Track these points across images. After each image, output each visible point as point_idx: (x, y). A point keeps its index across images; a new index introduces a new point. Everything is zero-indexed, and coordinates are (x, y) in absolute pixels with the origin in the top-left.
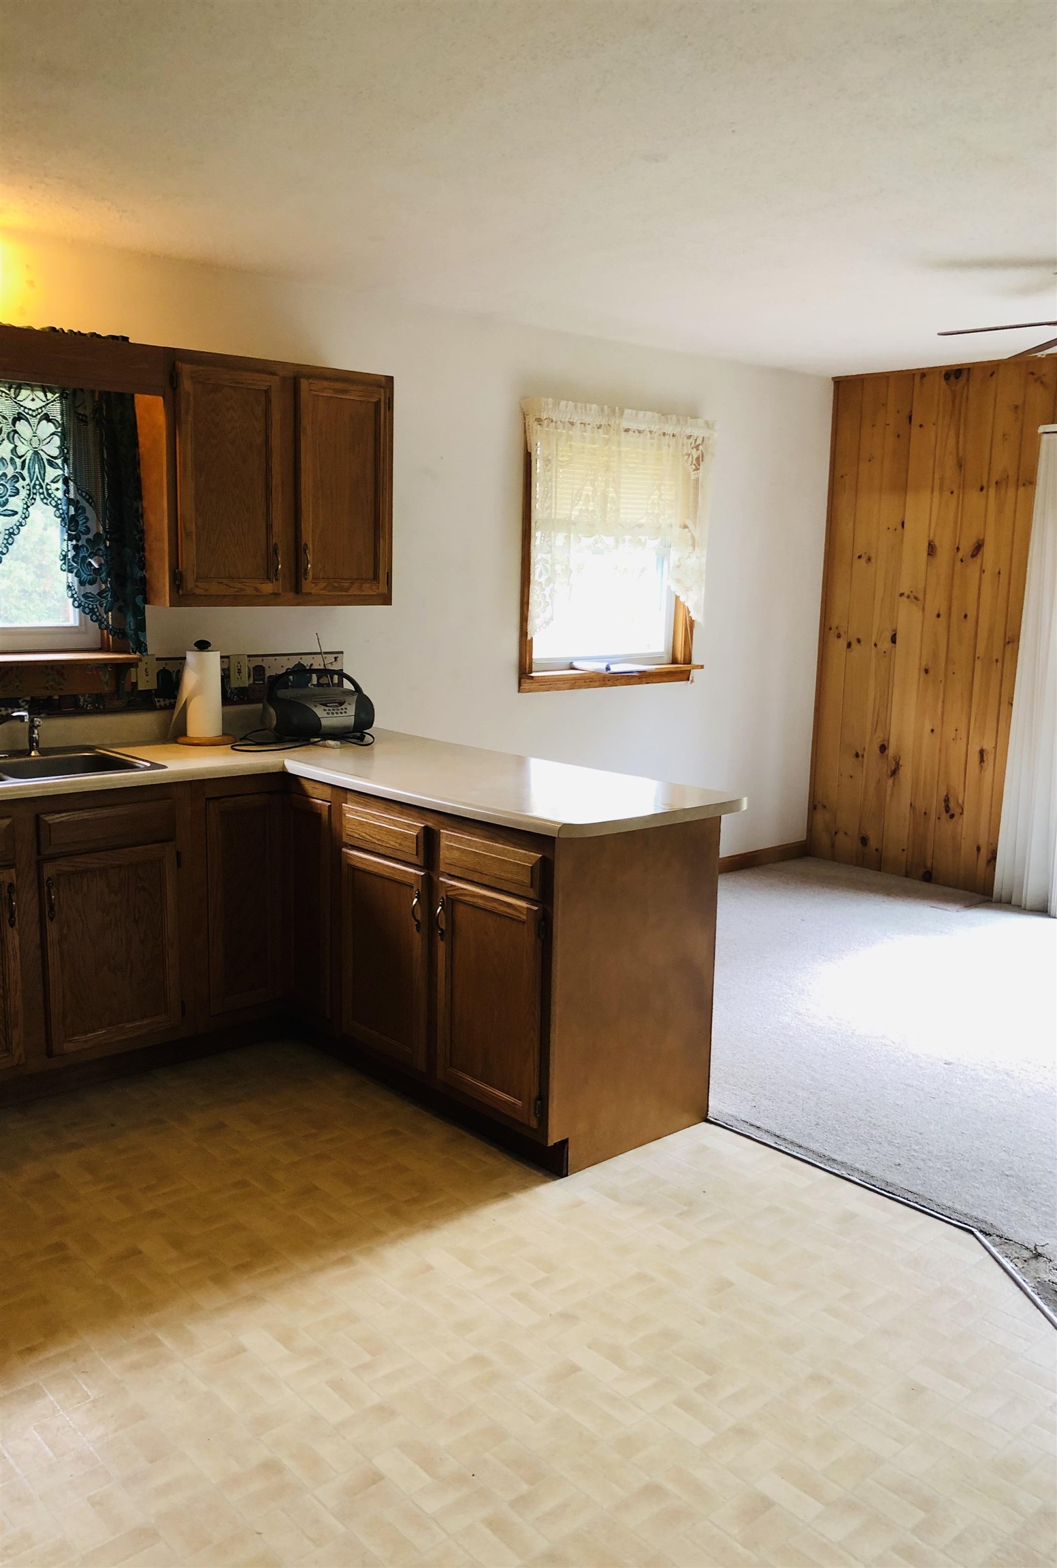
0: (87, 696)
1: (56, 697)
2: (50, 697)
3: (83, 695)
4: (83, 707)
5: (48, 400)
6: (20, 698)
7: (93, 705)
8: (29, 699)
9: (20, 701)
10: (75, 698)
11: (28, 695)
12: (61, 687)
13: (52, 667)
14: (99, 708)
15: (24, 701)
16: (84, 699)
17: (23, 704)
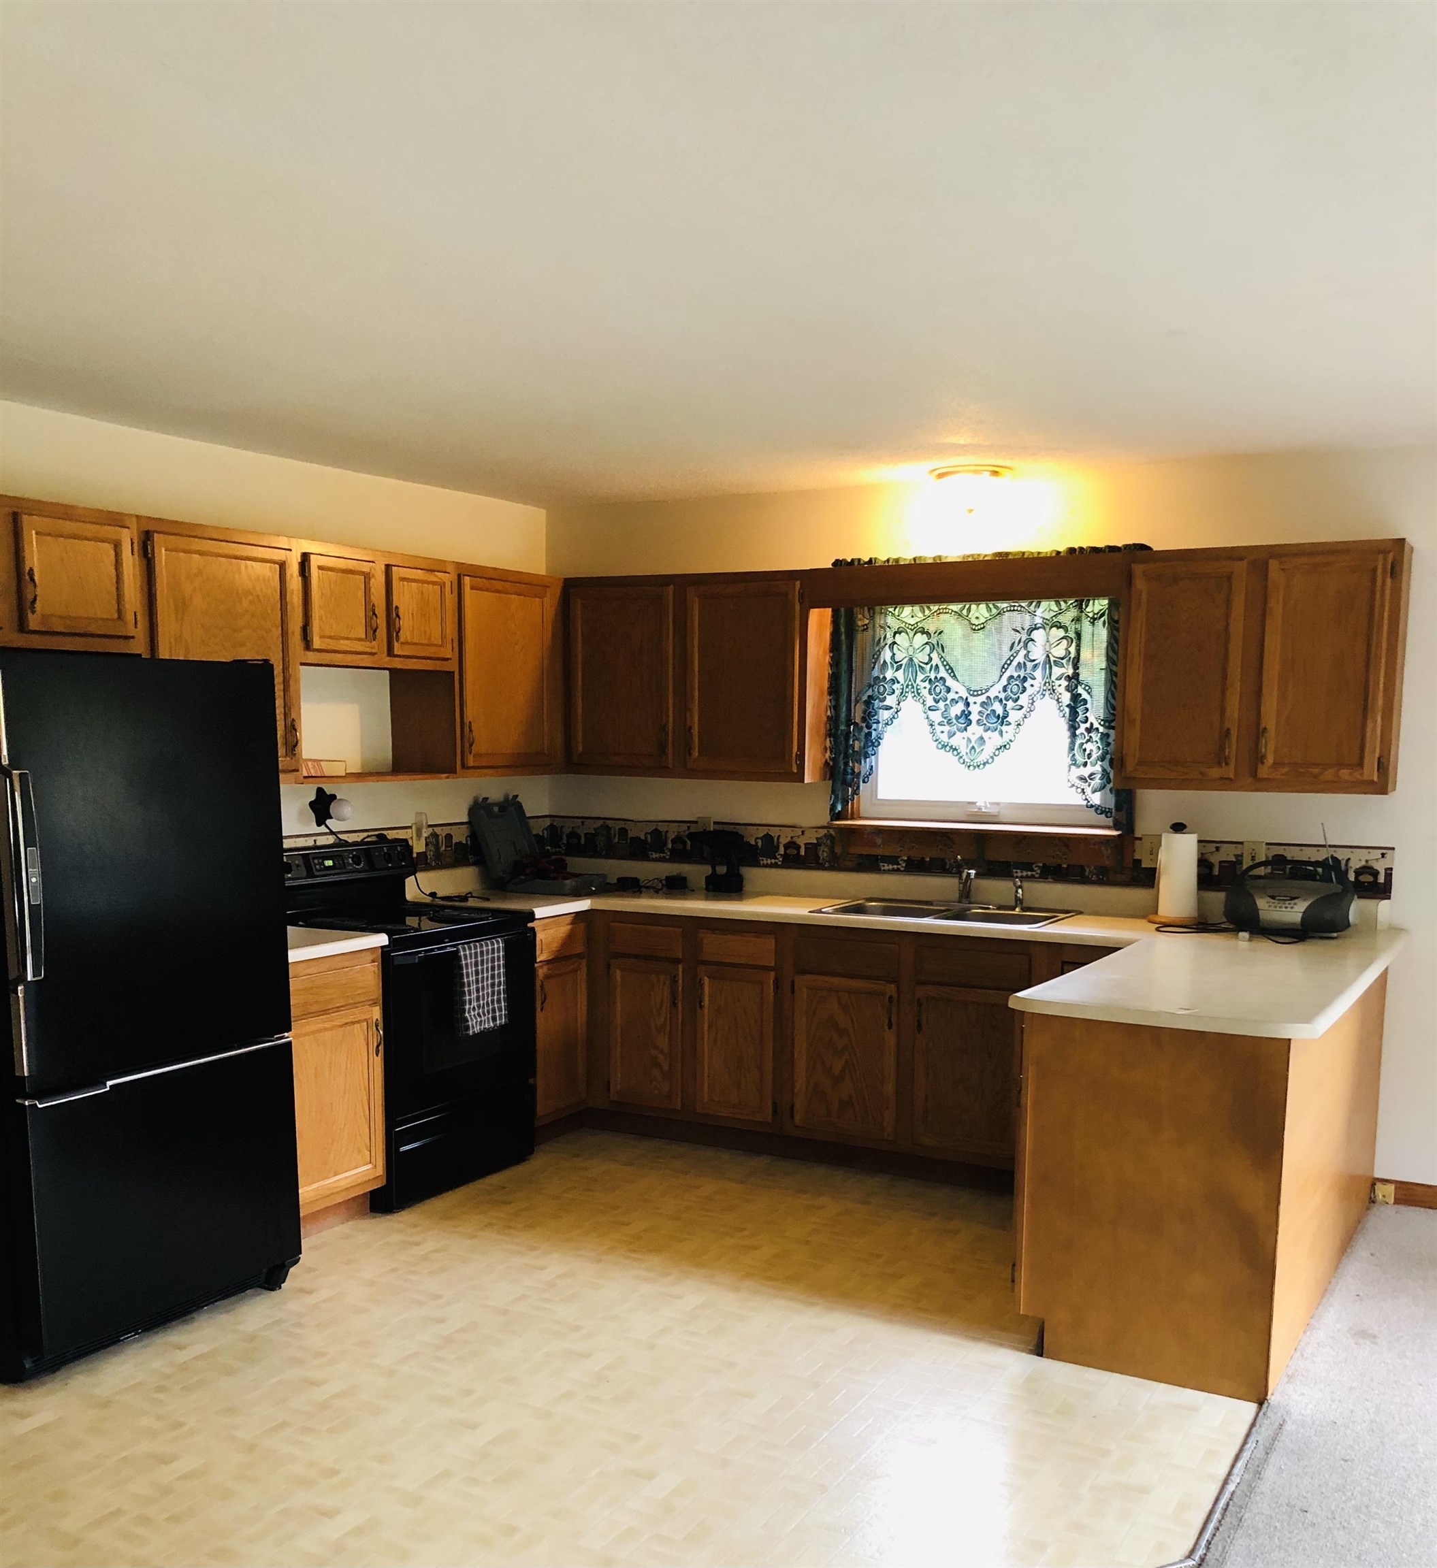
0: (1092, 867)
1: (1065, 866)
2: (1060, 865)
3: (1089, 867)
4: (1088, 877)
5: (1061, 610)
6: (1033, 864)
7: (1098, 877)
8: (1041, 865)
9: (1034, 866)
10: (1082, 868)
11: (1040, 862)
12: (1066, 857)
13: (1060, 838)
14: (1103, 879)
15: (1037, 866)
16: (1090, 871)
17: (1036, 869)
